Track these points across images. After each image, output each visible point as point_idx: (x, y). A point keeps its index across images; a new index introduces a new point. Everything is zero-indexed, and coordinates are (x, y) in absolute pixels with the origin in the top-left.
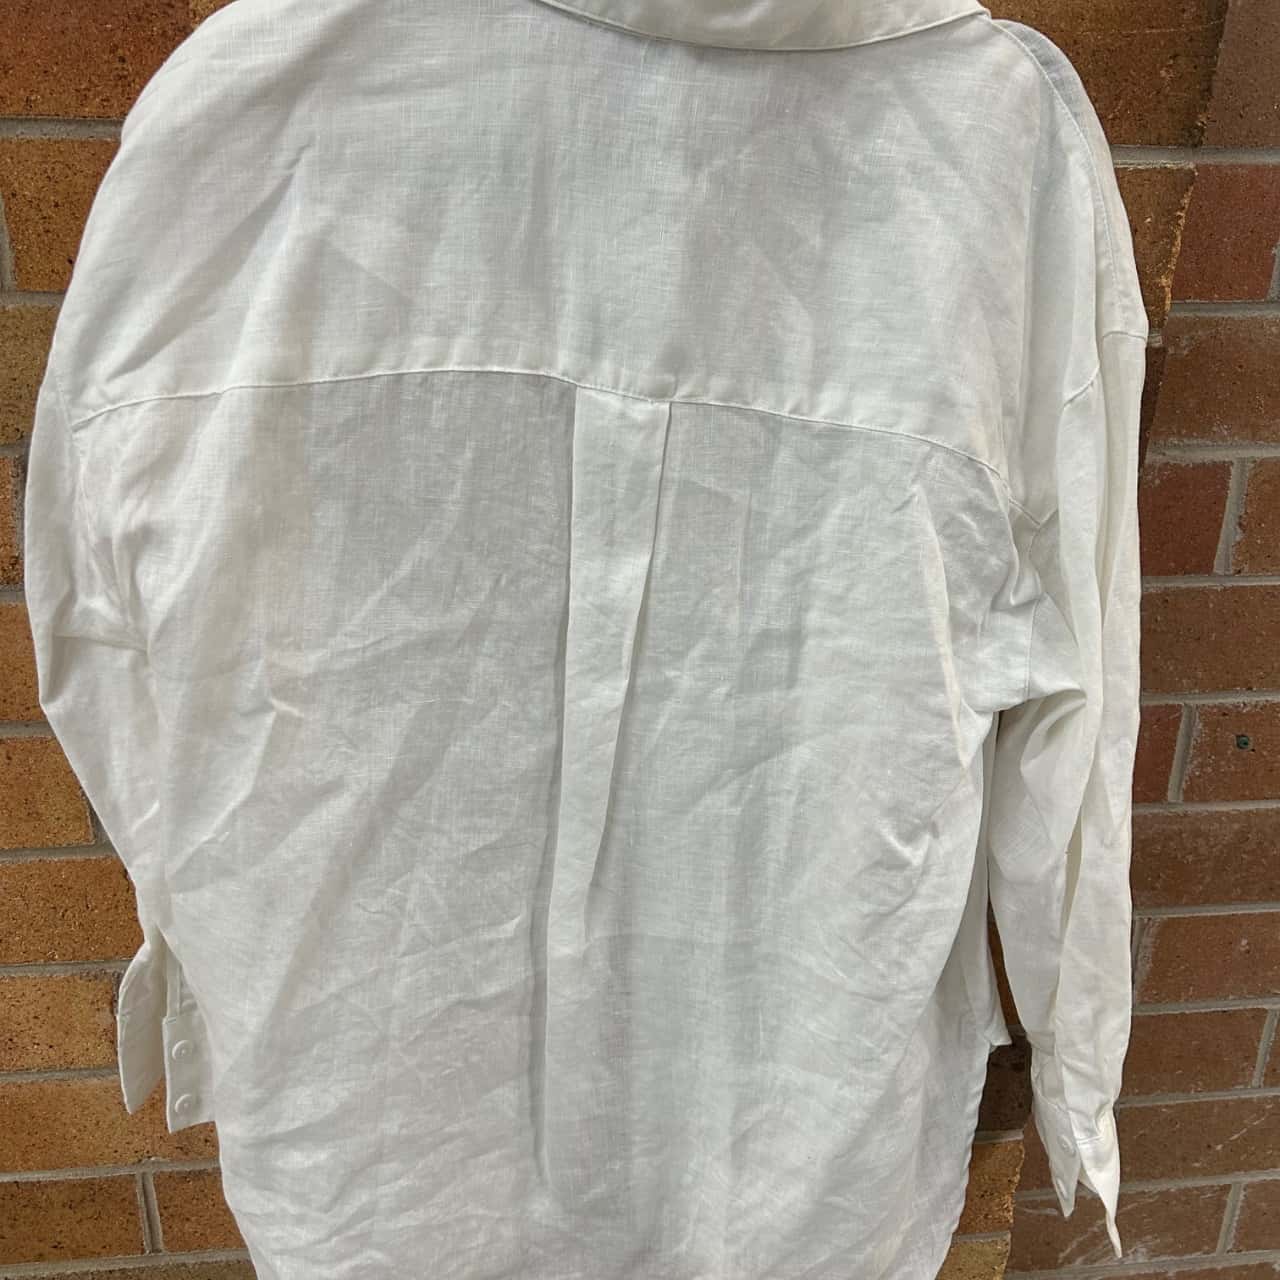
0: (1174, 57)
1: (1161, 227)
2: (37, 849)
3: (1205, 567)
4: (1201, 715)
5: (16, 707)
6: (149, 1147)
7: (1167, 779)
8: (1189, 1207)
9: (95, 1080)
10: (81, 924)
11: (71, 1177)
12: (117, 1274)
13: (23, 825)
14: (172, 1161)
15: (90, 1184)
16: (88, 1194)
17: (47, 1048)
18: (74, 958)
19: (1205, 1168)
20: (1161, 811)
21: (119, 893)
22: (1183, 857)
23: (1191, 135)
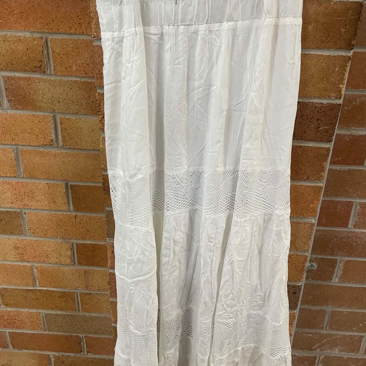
0: (346, 25)
1: (341, 71)
2: (54, 210)
3: (362, 164)
4: (359, 204)
5: (51, 176)
6: (78, 286)
7: (349, 222)
8: (351, 340)
9: (66, 268)
10: (64, 230)
11: (60, 290)
12: (70, 315)
13: (52, 204)
14: (84, 289)
15: (64, 292)
16: (64, 295)
17: (55, 258)
18: (63, 237)
19: (356, 330)
20: (346, 230)
21: (74, 223)
22: (353, 243)
23: (350, 47)
